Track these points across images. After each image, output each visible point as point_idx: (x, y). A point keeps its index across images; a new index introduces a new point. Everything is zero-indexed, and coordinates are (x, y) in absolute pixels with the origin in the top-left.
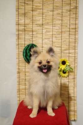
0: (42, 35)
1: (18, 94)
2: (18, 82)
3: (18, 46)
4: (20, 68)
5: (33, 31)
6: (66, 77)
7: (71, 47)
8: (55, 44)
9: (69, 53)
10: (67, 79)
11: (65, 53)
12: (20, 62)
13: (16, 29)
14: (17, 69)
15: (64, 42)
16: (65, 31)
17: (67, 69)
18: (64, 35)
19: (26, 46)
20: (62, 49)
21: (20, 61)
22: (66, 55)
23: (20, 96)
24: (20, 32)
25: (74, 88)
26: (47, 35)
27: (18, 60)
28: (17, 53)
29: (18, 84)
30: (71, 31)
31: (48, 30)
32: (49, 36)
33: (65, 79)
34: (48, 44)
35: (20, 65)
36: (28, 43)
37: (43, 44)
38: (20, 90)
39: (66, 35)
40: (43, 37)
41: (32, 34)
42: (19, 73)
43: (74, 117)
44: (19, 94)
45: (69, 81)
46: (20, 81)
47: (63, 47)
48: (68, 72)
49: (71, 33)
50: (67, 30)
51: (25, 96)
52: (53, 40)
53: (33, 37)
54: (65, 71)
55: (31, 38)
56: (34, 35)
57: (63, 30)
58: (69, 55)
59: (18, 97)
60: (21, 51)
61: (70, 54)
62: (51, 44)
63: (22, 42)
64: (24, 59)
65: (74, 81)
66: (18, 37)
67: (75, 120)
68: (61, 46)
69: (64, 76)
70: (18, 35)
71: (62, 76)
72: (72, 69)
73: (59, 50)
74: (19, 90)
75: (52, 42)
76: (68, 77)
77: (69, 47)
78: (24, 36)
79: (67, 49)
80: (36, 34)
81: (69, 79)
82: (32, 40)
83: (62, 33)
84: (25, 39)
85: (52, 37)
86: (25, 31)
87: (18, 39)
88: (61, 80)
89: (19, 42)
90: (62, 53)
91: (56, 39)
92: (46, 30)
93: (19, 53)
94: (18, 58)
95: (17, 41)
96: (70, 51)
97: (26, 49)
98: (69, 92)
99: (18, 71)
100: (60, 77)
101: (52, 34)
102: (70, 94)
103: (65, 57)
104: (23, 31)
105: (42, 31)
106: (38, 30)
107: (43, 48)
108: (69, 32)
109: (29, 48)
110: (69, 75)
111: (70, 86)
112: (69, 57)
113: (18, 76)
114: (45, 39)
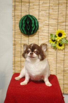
0: (38, 7)
1: (13, 66)
2: (13, 54)
3: (14, 18)
4: (16, 40)
5: (29, 2)
6: (62, 50)
8: (52, 16)
9: (66, 26)
10: (63, 52)
11: (61, 25)
12: (16, 34)
14: (13, 40)
15: (60, 14)
16: (62, 3)
17: (64, 42)
19: (22, 17)
20: (59, 21)
21: (16, 33)
22: (63, 28)
23: (16, 68)
24: (17, 4)
26: (44, 6)
28: (13, 25)
29: (14, 56)
31: (45, 1)
32: (46, 8)
33: (61, 51)
34: (45, 16)
35: (16, 37)
36: (24, 14)
37: (40, 16)
38: (16, 62)
39: (62, 7)
40: (40, 9)
41: (29, 6)
42: (15, 45)
44: (15, 67)
45: (65, 54)
46: (16, 53)
47: (60, 20)
48: (64, 45)
50: (64, 2)
51: (20, 68)
52: (50, 11)
53: (30, 9)
54: (61, 44)
55: (28, 9)
56: (30, 6)
57: (60, 2)
58: (65, 28)
59: (13, 69)
60: (17, 23)
61: (66, 27)
62: (48, 16)
63: (18, 13)
64: (20, 31)
66: (15, 8)
68: (57, 18)
69: (60, 49)
70: (15, 6)
71: (58, 49)
73: (55, 23)
74: (14, 63)
75: (48, 14)
77: (66, 20)
78: (21, 7)
79: (64, 21)
80: (33, 6)
81: (65, 52)
82: (29, 12)
83: (59, 5)
84: (21, 10)
85: (49, 8)
86: (21, 2)
87: (15, 10)
88: (57, 53)
89: (15, 13)
90: (59, 26)
91: (53, 11)
92: (43, 2)
93: (15, 25)
94: (14, 29)
95: (13, 12)
96: (66, 23)
97: (22, 20)
98: (65, 65)
99: (14, 43)
100: (56, 50)
101: (49, 6)
102: (65, 67)
103: (62, 29)
104: (20, 2)
105: (39, 3)
106: (35, 2)
107: (40, 20)
108: (66, 4)
109: (25, 19)
110: (65, 48)
111: (66, 59)
112: (65, 29)
113: (14, 48)
114: (42, 10)
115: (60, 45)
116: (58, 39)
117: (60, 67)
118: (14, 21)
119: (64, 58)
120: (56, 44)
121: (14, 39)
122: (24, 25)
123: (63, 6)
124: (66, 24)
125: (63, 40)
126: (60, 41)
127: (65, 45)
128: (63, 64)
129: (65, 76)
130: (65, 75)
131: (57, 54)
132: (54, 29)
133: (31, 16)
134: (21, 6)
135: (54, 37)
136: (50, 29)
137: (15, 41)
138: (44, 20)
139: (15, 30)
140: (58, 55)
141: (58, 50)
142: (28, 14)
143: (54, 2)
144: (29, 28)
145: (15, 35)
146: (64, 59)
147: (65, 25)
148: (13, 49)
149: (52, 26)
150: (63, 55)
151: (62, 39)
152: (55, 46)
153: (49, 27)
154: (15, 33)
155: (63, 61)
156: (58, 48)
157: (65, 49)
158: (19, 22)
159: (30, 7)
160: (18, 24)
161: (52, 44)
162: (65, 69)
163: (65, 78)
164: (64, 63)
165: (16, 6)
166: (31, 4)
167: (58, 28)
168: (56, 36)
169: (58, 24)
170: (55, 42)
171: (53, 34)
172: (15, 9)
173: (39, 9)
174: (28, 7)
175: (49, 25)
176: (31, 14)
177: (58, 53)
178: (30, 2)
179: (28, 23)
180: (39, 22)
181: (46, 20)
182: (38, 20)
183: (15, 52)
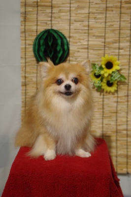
0: (69, 14)
2: (23, 102)
3: (24, 35)
4: (27, 75)
5: (52, 7)
6: (113, 94)
7: (123, 38)
8: (94, 31)
9: (119, 49)
10: (115, 97)
11: (111, 47)
12: (27, 64)
13: (22, 2)
14: (22, 77)
15: (109, 27)
16: (112, 7)
17: (116, 78)
18: (110, 14)
19: (39, 33)
20: (107, 40)
21: (28, 62)
22: (114, 52)
24: (29, 9)
25: (127, 113)
26: (79, 13)
27: (24, 61)
28: (22, 48)
29: (24, 106)
30: (123, 7)
31: (81, 4)
32: (83, 16)
33: (111, 96)
34: (80, 31)
35: (27, 70)
36: (42, 29)
37: (71, 31)
39: (113, 15)
40: (72, 18)
41: (52, 13)
42: (25, 85)
43: (127, 168)
45: (119, 100)
46: (27, 100)
47: (109, 38)
48: (117, 84)
49: (123, 10)
50: (115, 5)
52: (90, 23)
53: (53, 18)
54: (111, 82)
55: (50, 19)
56: (54, 13)
57: (108, 5)
58: (119, 52)
60: (29, 45)
61: (121, 51)
62: (87, 31)
63: (31, 26)
64: (34, 59)
65: (128, 101)
66: (25, 17)
67: (127, 174)
68: (103, 35)
69: (108, 91)
70: (25, 14)
71: (105, 92)
72: (125, 78)
73: (100, 43)
75: (87, 28)
76: (116, 94)
77: (119, 37)
78: (36, 16)
79: (116, 40)
80: (59, 12)
81: (118, 97)
82: (51, 24)
83: (106, 11)
84: (37, 21)
85: (89, 17)
86: (37, 7)
87: (25, 21)
88: (103, 98)
89: (26, 27)
90: (106, 49)
91: (96, 22)
92: (77, 5)
93: (25, 48)
94: (24, 56)
95: (22, 25)
96: (121, 44)
97: (39, 39)
98: (118, 121)
99: (24, 81)
100: (102, 94)
101: (89, 13)
102: (120, 125)
103: (112, 55)
104: (34, 7)
105: (70, 7)
106: (62, 5)
107: (71, 39)
108: (119, 9)
109: (44, 37)
110: (119, 90)
111: (120, 110)
112: (119, 55)
113: (24, 92)
114: (75, 21)
115: (110, 84)
116: (106, 72)
117: (110, 124)
118: (24, 41)
119: (117, 108)
120: (102, 83)
121: (24, 75)
122: (42, 48)
123: (114, 12)
124: (119, 45)
125: (114, 75)
126: (109, 77)
127: (119, 83)
128: (115, 119)
129: (119, 140)
130: (118, 138)
131: (103, 101)
132: (98, 55)
133: (56, 32)
134: (37, 14)
135: (98, 69)
136: (89, 55)
137: (25, 77)
138: (79, 39)
139: (25, 58)
140: (105, 103)
141: (105, 94)
142: (50, 28)
143: (98, 6)
144: (52, 53)
145: (25, 66)
146: (117, 110)
147: (118, 47)
148: (22, 93)
149: (94, 50)
150: (115, 102)
151: (113, 72)
152: (100, 85)
153: (89, 50)
154: (25, 63)
155: (115, 114)
156: (105, 90)
157: (119, 92)
158: (33, 43)
159: (53, 15)
160: (32, 46)
161: (94, 83)
162: (119, 128)
163: (118, 145)
164: (117, 117)
165: (27, 13)
166: (55, 10)
167: (104, 53)
168: (101, 68)
169: (105, 46)
170: (99, 79)
171: (96, 63)
172: (25, 19)
173: (70, 19)
174: (50, 14)
175: (88, 48)
176: (55, 28)
177: (105, 99)
178: (53, 5)
179: (50, 44)
180: (70, 43)
181: (83, 39)
182: (68, 39)
183: (26, 98)
